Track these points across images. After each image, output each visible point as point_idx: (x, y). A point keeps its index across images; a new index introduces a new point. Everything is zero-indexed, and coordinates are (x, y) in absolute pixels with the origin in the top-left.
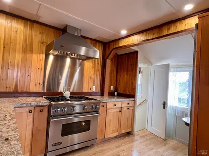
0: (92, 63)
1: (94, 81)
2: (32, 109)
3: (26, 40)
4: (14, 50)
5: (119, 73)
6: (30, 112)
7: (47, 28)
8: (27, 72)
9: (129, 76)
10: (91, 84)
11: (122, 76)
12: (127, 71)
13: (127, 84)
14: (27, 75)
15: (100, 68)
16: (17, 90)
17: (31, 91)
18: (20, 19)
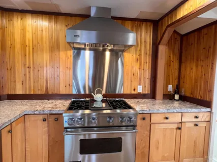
0: (136, 54)
1: (140, 79)
2: (46, 117)
3: (52, 38)
4: (42, 50)
5: (183, 65)
6: (44, 121)
7: (73, 18)
8: (56, 72)
9: (200, 67)
10: (135, 83)
11: (188, 69)
12: (197, 60)
13: (196, 82)
14: (56, 76)
15: (148, 59)
16: (48, 92)
17: (61, 93)
18: (44, 15)
